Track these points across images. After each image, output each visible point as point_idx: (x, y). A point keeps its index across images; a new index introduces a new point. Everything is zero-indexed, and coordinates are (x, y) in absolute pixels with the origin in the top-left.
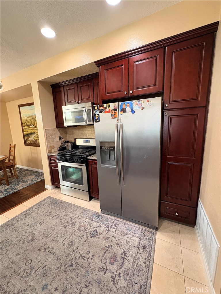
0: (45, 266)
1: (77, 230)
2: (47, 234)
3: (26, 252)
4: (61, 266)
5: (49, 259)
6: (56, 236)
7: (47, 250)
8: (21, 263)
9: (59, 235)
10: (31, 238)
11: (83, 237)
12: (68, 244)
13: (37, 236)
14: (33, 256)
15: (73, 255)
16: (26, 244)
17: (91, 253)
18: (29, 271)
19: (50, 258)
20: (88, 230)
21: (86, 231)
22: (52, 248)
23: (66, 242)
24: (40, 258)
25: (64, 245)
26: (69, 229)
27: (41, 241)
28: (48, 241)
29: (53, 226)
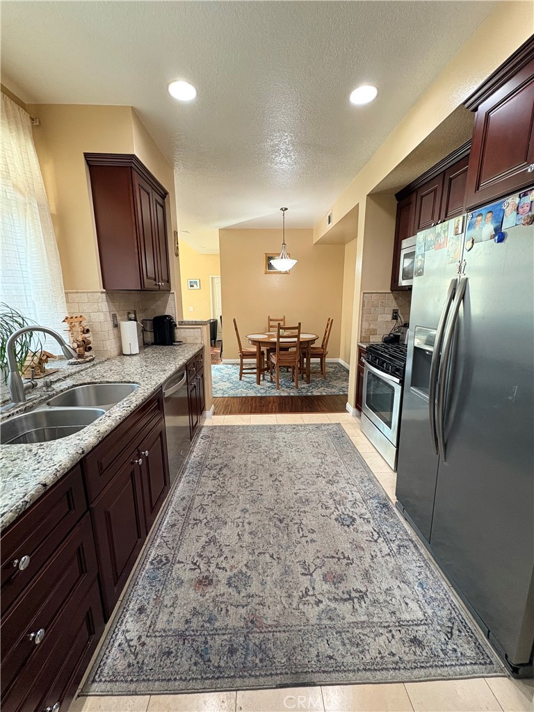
0: (261, 495)
1: (328, 493)
2: (292, 467)
3: (261, 467)
4: (272, 510)
5: (270, 493)
6: (299, 476)
7: (277, 483)
8: (249, 472)
9: (302, 480)
10: (276, 457)
11: (326, 508)
12: (301, 498)
13: (282, 460)
14: (262, 475)
15: (293, 514)
16: (267, 459)
17: (314, 536)
18: (248, 485)
19: (272, 492)
20: (342, 507)
21: (338, 506)
22: (282, 485)
23: (301, 493)
24: (264, 483)
25: (296, 494)
26: (321, 483)
27: (280, 469)
28: (287, 474)
29: (306, 464)
